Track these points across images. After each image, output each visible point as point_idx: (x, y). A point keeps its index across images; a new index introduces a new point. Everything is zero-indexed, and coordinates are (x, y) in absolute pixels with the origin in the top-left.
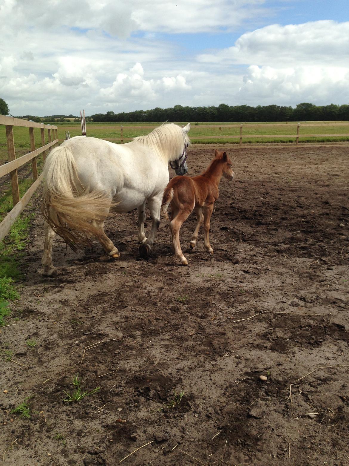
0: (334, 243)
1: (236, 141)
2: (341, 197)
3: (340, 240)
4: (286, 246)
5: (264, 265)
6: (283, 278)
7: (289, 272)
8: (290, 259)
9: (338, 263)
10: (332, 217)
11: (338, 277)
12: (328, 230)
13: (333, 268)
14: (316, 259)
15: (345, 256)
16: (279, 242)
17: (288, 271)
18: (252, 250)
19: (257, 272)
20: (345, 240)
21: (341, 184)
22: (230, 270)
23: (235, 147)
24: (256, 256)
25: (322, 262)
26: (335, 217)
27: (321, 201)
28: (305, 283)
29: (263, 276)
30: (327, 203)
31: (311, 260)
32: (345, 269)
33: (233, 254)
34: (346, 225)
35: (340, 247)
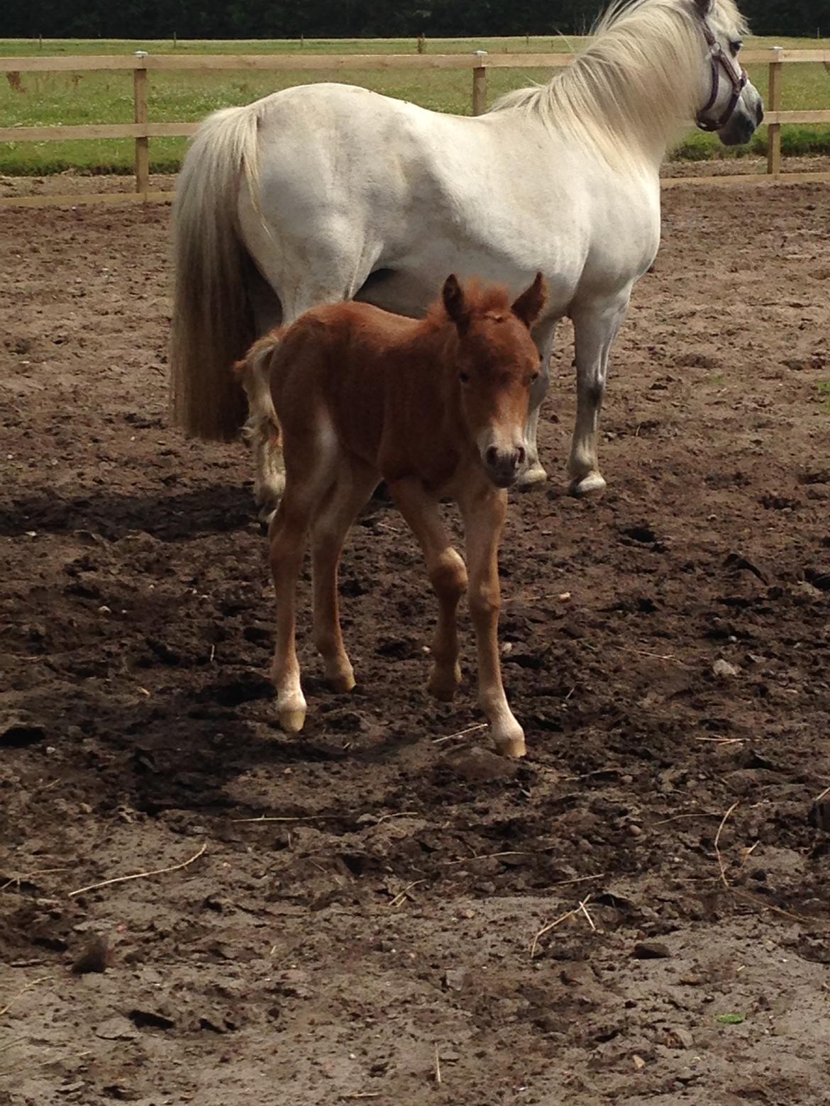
0: (680, 783)
1: (116, 158)
2: (720, 497)
3: (712, 762)
4: (405, 826)
5: (266, 965)
6: (379, 1038)
7: (413, 999)
8: (428, 910)
9: (699, 907)
10: (673, 622)
11: (693, 997)
12: (646, 702)
13: (670, 942)
14: (577, 892)
15: (736, 864)
16: (368, 806)
17: (412, 987)
18: (198, 868)
19: (217, 1015)
20: (739, 760)
21: (722, 413)
22: (50, 1015)
23: (112, 199)
24: (217, 908)
25: (610, 913)
26: (687, 623)
27: (611, 527)
28: (504, 1058)
29: (256, 1037)
30: (642, 534)
31: (550, 903)
32: (734, 943)
33: (74, 908)
34: (747, 664)
35: (711, 810)
